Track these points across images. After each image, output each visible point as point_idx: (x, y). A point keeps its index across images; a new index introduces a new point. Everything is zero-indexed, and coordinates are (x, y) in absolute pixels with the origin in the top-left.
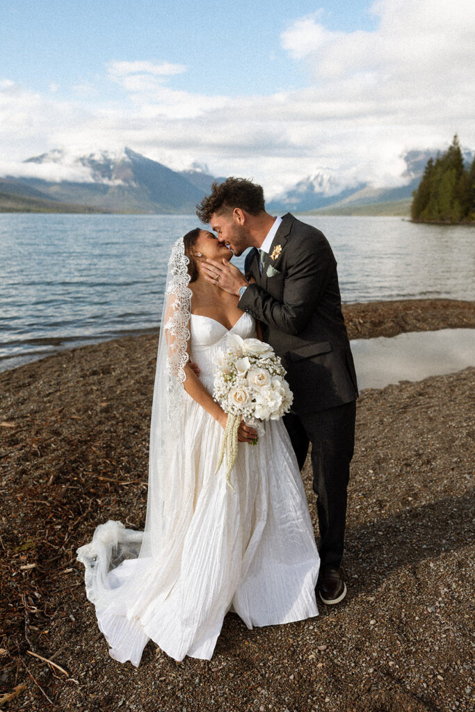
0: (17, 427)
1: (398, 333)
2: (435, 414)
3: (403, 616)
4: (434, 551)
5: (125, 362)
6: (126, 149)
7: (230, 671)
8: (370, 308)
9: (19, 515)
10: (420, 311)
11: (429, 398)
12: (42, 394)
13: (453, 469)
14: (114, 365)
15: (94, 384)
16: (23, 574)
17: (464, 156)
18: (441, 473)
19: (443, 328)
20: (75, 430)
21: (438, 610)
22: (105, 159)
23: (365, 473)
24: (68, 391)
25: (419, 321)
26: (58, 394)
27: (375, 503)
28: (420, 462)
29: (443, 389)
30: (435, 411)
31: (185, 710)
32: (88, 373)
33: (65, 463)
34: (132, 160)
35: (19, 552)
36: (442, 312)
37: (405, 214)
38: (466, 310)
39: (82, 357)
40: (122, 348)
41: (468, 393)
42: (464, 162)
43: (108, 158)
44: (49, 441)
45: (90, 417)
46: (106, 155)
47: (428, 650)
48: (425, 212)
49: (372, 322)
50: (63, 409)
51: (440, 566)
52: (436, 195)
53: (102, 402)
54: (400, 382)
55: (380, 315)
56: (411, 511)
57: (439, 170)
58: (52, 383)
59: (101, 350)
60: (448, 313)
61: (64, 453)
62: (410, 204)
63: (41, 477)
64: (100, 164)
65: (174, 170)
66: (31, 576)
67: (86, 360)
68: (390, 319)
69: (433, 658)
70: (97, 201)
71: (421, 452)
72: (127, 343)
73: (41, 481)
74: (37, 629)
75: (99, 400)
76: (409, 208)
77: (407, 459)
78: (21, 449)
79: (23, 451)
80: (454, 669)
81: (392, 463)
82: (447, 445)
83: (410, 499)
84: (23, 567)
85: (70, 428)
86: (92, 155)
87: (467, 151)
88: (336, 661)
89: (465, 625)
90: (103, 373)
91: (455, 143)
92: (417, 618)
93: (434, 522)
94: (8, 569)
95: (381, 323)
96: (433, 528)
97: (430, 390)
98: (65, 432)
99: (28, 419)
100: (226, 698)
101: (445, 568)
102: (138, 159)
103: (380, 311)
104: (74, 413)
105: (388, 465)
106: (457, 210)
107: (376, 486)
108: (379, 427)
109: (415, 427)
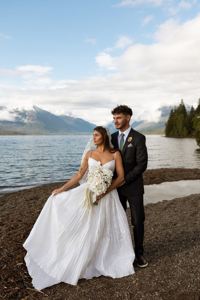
0: (2, 220)
1: (161, 182)
2: (178, 209)
3: (166, 269)
4: (177, 251)
5: (44, 195)
6: (33, 105)
7: (104, 288)
8: (149, 172)
9: (12, 248)
10: (170, 173)
11: (175, 205)
12: (10, 208)
13: (184, 226)
14: (40, 196)
15: (32, 203)
16: (18, 266)
17: (187, 108)
18: (180, 228)
19: (181, 180)
20: (28, 220)
21: (179, 267)
22: (24, 110)
23: (150, 230)
24: (21, 206)
25: (170, 177)
26: (17, 207)
27: (154, 238)
28: (172, 225)
29: (181, 201)
30: (177, 209)
31: (89, 299)
32: (28, 199)
33: (26, 231)
34: (36, 111)
35: (15, 260)
36: (180, 173)
37: (162, 134)
38: (190, 172)
39: (24, 194)
40: (41, 190)
41: (191, 202)
42: (187, 111)
43: (25, 110)
44: (17, 224)
45: (33, 215)
46: (24, 108)
47: (175, 277)
48: (171, 133)
49: (150, 177)
50: (21, 212)
51: (179, 255)
52: (176, 125)
53: (37, 210)
54: (163, 201)
55: (153, 175)
56: (168, 240)
57: (176, 114)
58: (13, 204)
59: (32, 191)
60: (182, 173)
61: (25, 228)
62: (165, 129)
63: (17, 236)
64: (21, 113)
65: (56, 115)
66: (21, 267)
67: (26, 195)
68: (158, 176)
69: (177, 279)
70: (19, 129)
71: (172, 222)
72: (43, 188)
73: (18, 237)
74: (28, 283)
75: (36, 209)
76: (164, 131)
77: (166, 224)
78: (6, 227)
79: (7, 227)
80: (184, 281)
81: (160, 226)
82: (182, 219)
83: (168, 236)
84: (17, 264)
85: (25, 219)
86: (17, 109)
87: (188, 106)
88: (142, 283)
89: (188, 270)
90: (35, 199)
91: (182, 102)
92: (171, 269)
93: (177, 242)
94: (11, 265)
95: (153, 178)
96: (177, 244)
97: (176, 202)
98: (24, 221)
99: (6, 217)
100: (104, 295)
101: (181, 255)
102: (39, 110)
103: (153, 173)
104: (26, 214)
105: (159, 226)
106: (185, 131)
107: (155, 233)
108: (155, 215)
109: (170, 214)
